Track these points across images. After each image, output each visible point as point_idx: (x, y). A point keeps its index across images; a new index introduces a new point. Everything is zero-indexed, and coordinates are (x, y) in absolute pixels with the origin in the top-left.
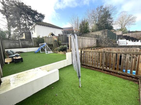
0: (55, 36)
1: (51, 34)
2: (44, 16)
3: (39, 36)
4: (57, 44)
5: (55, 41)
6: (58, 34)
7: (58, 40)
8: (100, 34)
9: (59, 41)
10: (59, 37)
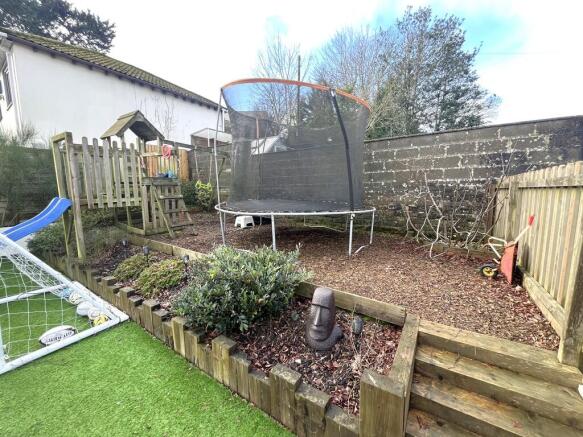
0: (162, 139)
1: (126, 121)
2: (105, 30)
3: (29, 135)
4: (182, 203)
5: (165, 182)
6: (192, 136)
7: (190, 171)
8: (540, 143)
9: (199, 182)
10: (196, 154)
